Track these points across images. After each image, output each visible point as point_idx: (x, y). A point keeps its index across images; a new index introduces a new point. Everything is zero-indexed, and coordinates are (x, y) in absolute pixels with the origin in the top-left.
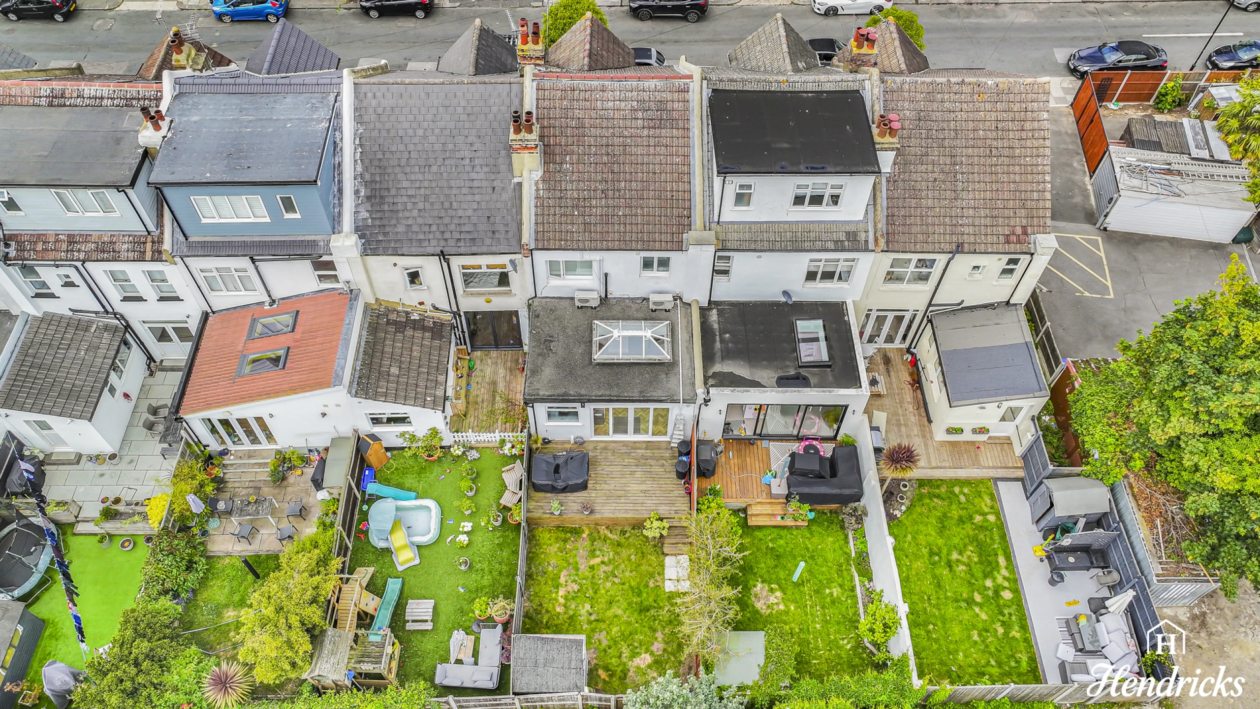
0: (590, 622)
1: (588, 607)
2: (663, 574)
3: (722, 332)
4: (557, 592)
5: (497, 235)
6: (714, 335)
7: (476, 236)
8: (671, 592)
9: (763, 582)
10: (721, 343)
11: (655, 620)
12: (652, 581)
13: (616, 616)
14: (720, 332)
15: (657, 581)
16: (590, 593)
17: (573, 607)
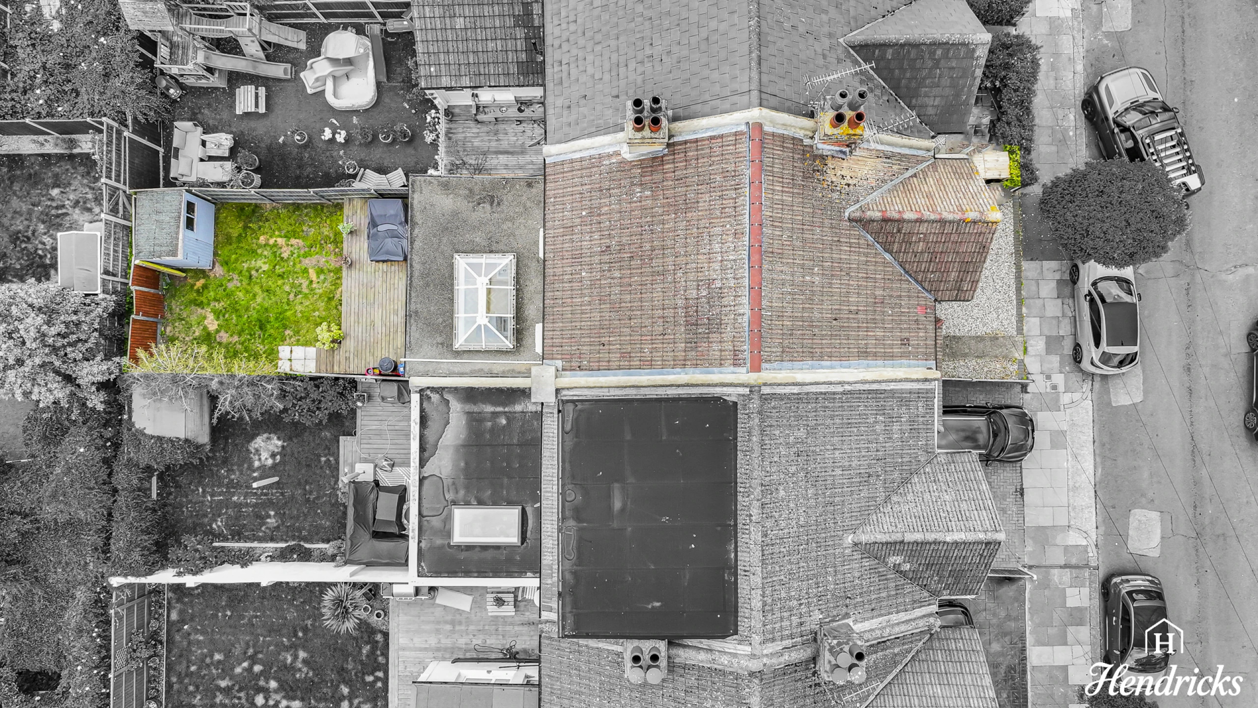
0: (249, 270)
1: (265, 267)
2: (298, 345)
3: (509, 417)
4: (281, 237)
5: (565, 113)
6: (504, 405)
7: (565, 85)
8: (278, 352)
9: (283, 447)
10: (493, 413)
11: (251, 335)
12: (291, 333)
13: (255, 296)
14: (510, 412)
15: (290, 338)
16: (279, 270)
17: (266, 253)
